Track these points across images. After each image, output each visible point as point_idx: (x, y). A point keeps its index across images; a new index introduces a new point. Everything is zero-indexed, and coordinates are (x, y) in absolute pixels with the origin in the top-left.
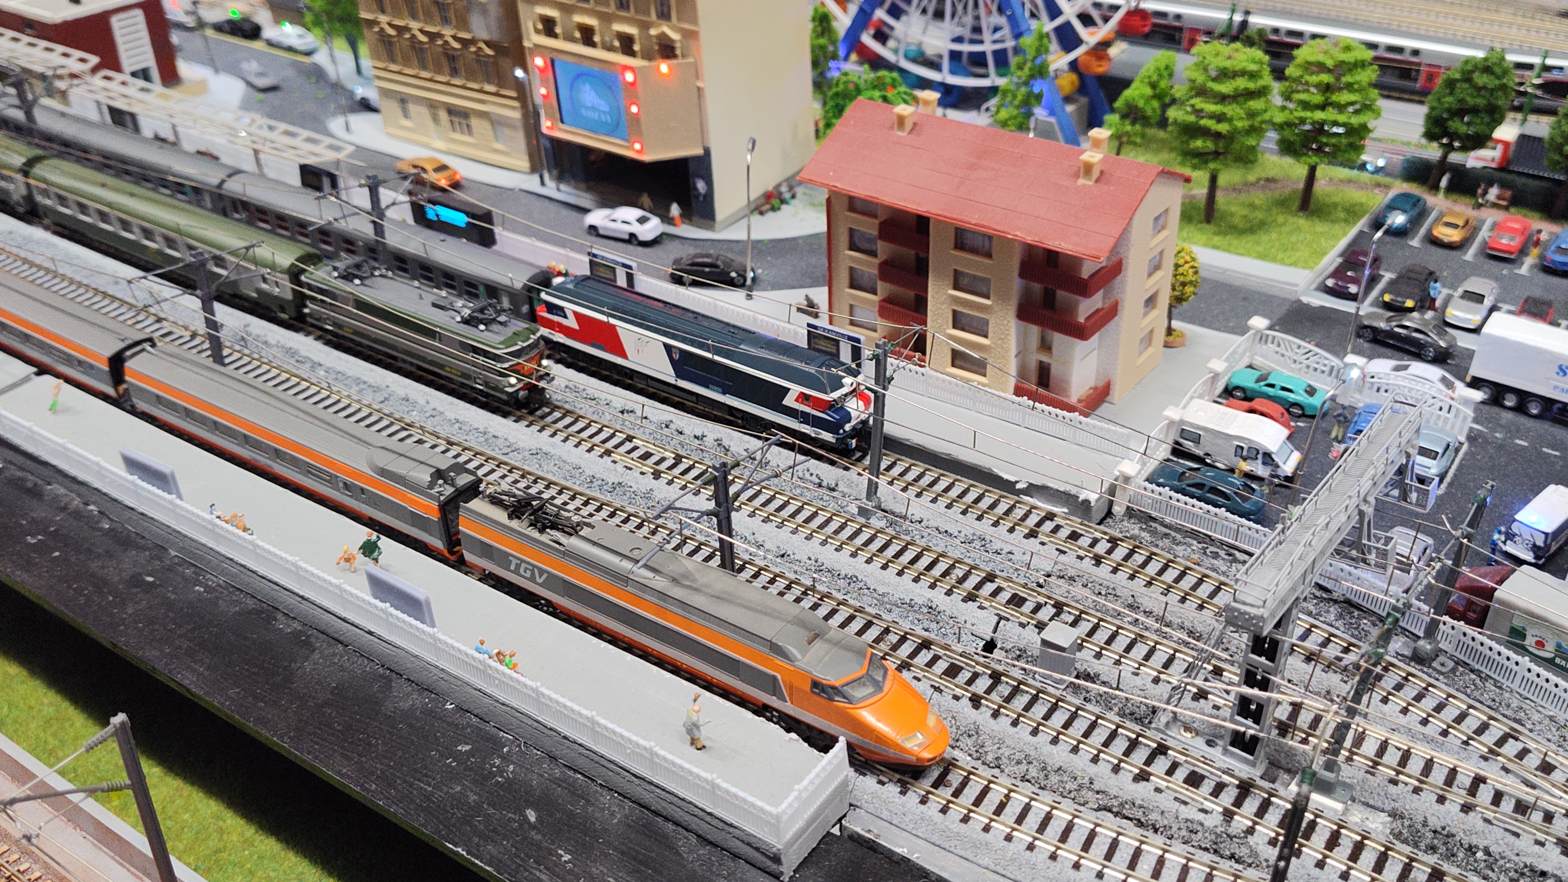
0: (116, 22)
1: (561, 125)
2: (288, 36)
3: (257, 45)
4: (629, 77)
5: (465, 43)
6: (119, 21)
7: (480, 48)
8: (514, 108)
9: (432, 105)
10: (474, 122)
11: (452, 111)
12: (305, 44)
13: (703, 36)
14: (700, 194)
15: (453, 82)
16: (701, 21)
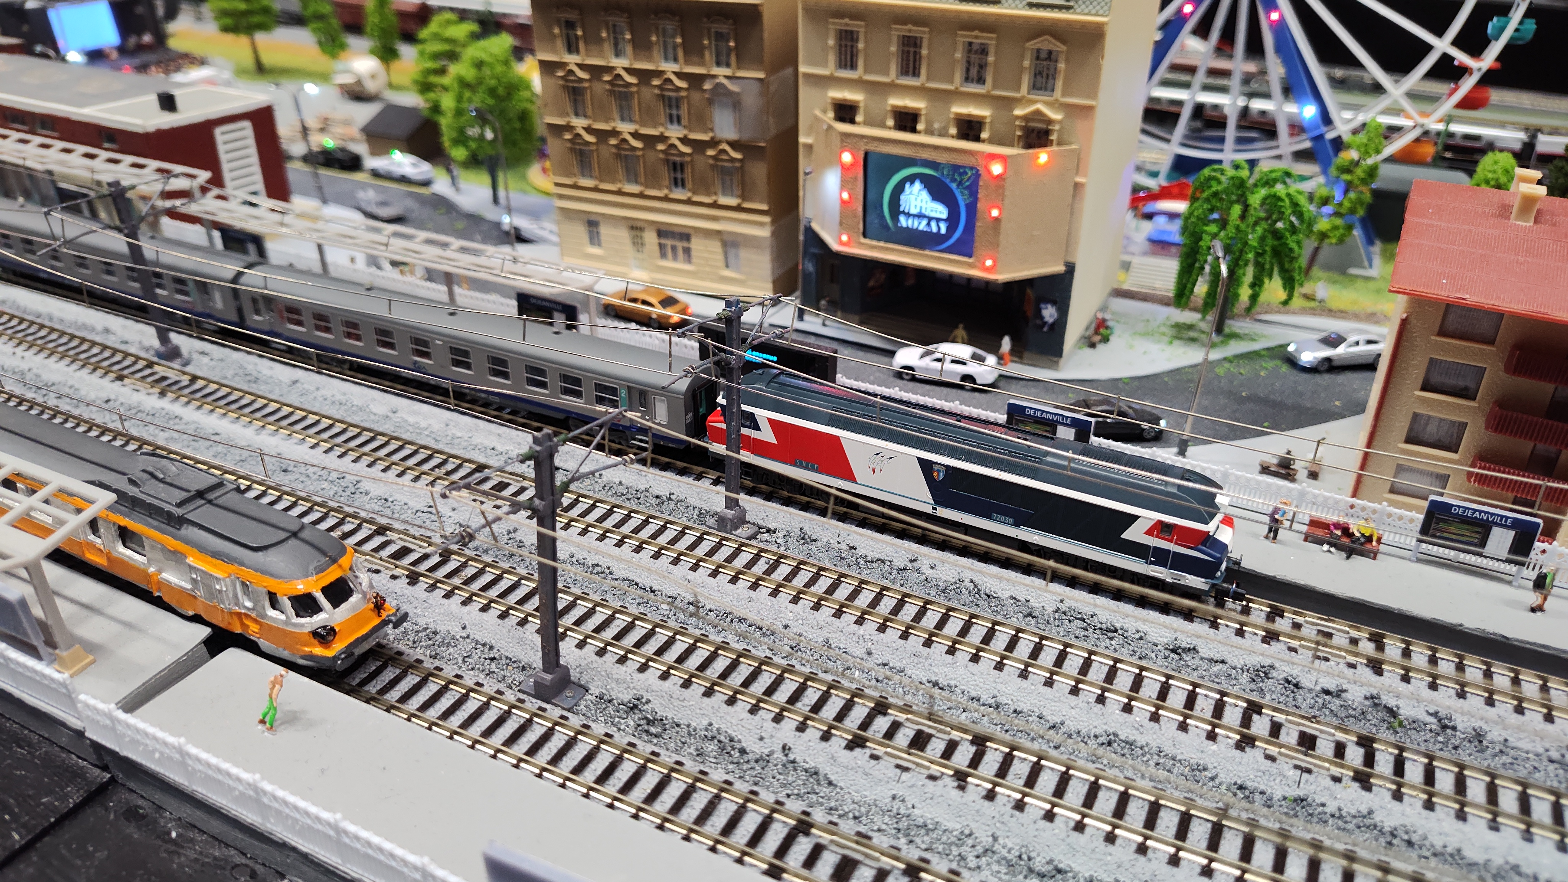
0: (220, 134)
1: (863, 240)
2: (399, 165)
3: (358, 176)
4: (997, 169)
5: (699, 146)
6: (223, 133)
7: (724, 151)
8: (761, 224)
9: (636, 228)
10: (696, 244)
11: (663, 232)
12: (421, 173)
13: (1100, 115)
14: (1045, 323)
15: (672, 196)
16: (1102, 94)
